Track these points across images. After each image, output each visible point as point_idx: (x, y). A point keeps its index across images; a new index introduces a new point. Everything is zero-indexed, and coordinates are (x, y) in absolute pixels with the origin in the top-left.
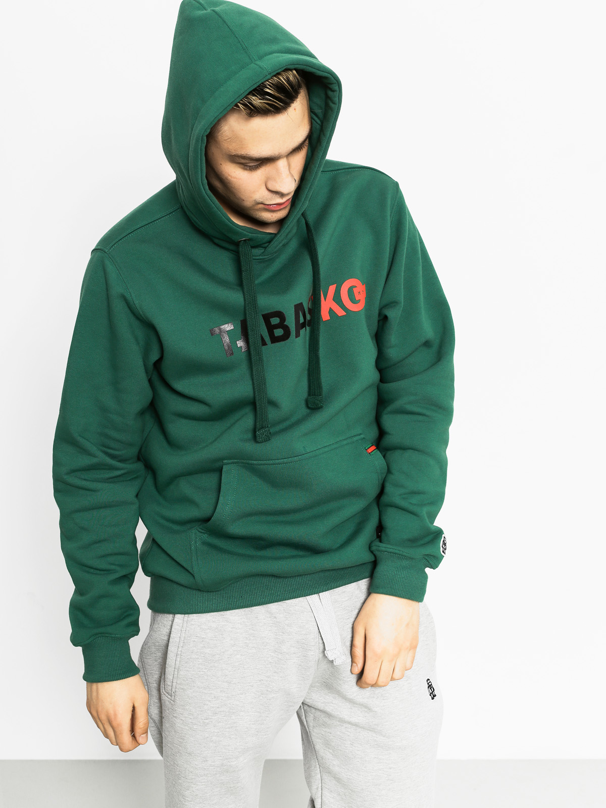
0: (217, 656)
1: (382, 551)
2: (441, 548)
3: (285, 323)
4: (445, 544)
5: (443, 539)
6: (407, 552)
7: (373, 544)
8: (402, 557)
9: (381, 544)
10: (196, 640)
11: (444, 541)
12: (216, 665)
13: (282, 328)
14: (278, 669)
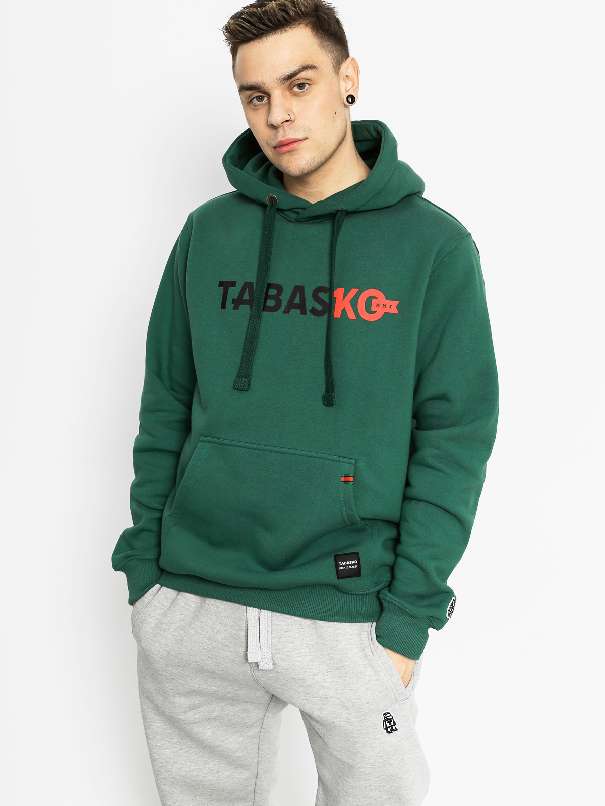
0: (165, 625)
1: (387, 601)
2: (448, 612)
3: (280, 297)
4: (452, 607)
5: (451, 603)
6: (411, 608)
7: (381, 592)
8: (404, 612)
9: (389, 595)
10: (157, 605)
11: (452, 605)
12: (162, 633)
13: (275, 300)
14: (212, 655)
